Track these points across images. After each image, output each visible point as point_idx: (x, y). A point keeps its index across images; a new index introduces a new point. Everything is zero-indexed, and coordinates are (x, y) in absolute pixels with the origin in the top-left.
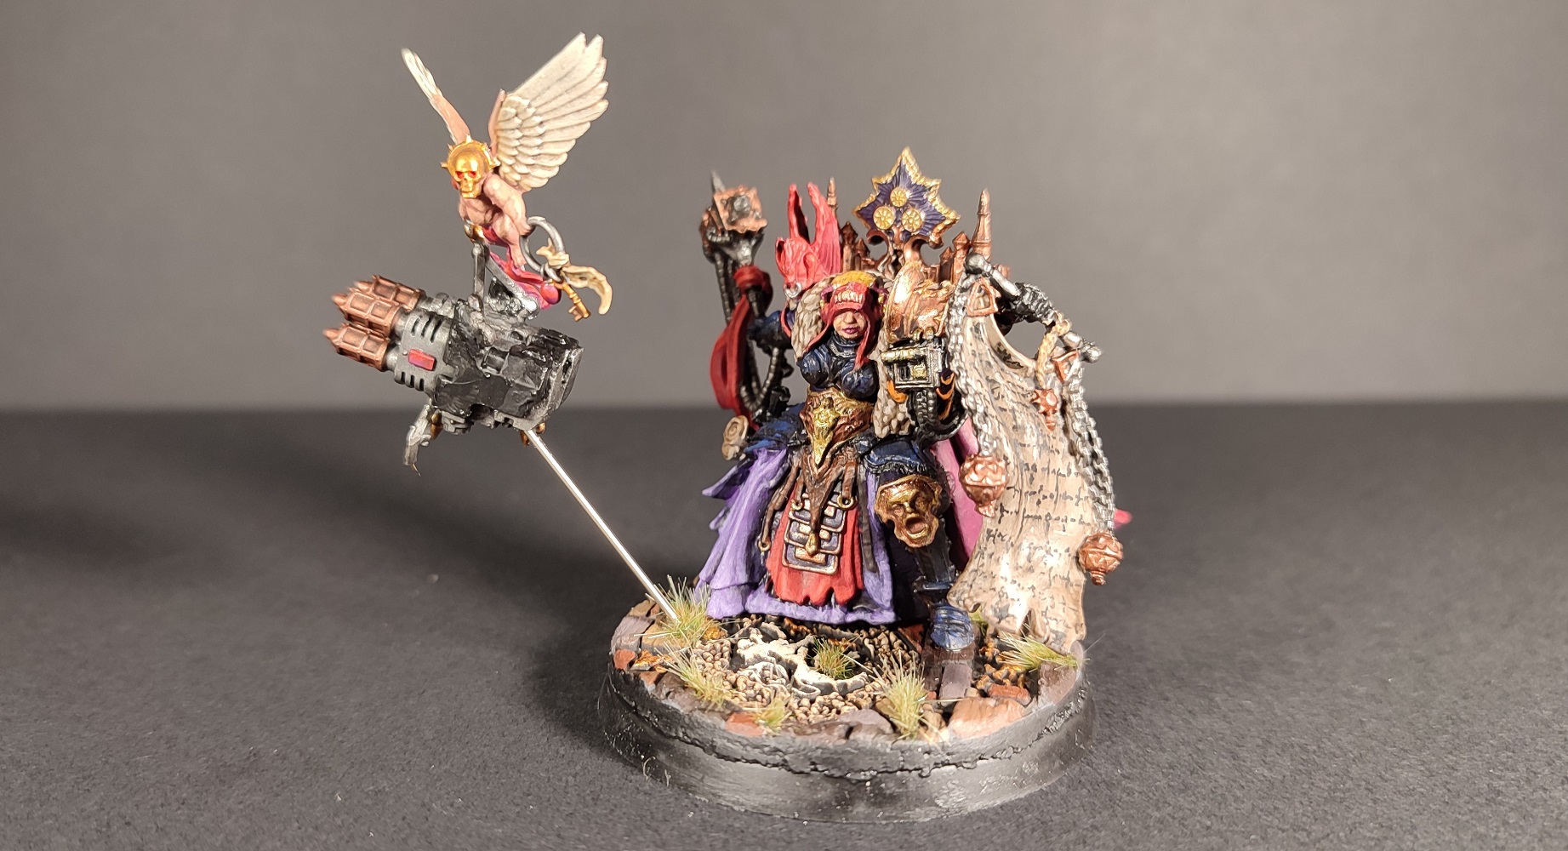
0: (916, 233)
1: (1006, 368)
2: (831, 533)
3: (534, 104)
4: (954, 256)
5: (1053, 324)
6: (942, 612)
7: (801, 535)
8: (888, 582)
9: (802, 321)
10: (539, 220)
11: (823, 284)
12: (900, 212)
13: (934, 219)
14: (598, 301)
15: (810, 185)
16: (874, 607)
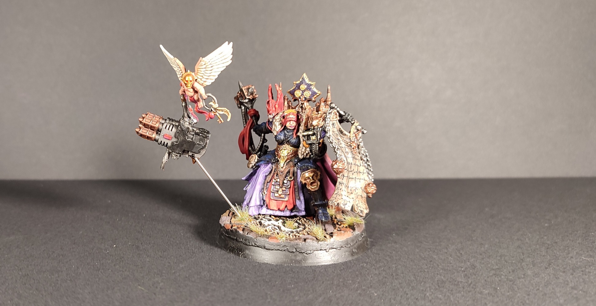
0: (308, 98)
1: (342, 136)
2: (286, 188)
3: (211, 61)
4: (320, 105)
5: (354, 123)
6: (320, 211)
7: (276, 189)
8: (303, 203)
9: (276, 124)
10: (210, 95)
11: (281, 113)
12: (303, 92)
13: (314, 94)
14: (227, 118)
15: (276, 84)
16: (299, 211)
